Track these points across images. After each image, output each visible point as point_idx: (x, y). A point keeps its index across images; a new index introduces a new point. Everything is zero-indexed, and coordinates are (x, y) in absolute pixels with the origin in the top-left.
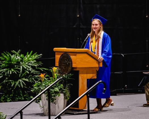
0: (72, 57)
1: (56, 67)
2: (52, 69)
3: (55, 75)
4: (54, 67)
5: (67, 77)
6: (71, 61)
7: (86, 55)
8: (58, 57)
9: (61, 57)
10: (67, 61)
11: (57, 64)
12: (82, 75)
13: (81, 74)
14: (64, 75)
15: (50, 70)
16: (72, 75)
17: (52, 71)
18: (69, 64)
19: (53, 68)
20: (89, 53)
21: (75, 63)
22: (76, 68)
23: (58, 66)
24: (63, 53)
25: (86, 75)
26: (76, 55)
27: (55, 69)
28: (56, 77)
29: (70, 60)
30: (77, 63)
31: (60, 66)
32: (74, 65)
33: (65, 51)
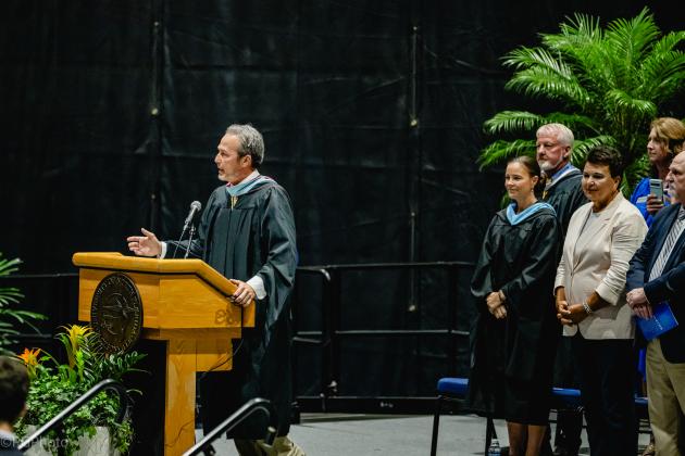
0: (143, 290)
1: (82, 324)
2: (65, 331)
3: (79, 354)
4: (75, 327)
5: (124, 364)
6: (139, 304)
7: (195, 283)
8: (88, 287)
9: (99, 286)
10: (123, 302)
11: (85, 313)
12: (178, 357)
13: (175, 353)
14: (112, 357)
15: (60, 336)
16: (142, 356)
17: (64, 340)
18: (131, 314)
19: (70, 328)
20: (206, 277)
21: (155, 313)
22: (157, 331)
23: (89, 320)
24: (111, 272)
25: (194, 356)
26: (157, 284)
27: (77, 332)
28: (82, 362)
29: (134, 299)
30: (161, 312)
31: (95, 323)
32: (149, 321)
33: (115, 266)
